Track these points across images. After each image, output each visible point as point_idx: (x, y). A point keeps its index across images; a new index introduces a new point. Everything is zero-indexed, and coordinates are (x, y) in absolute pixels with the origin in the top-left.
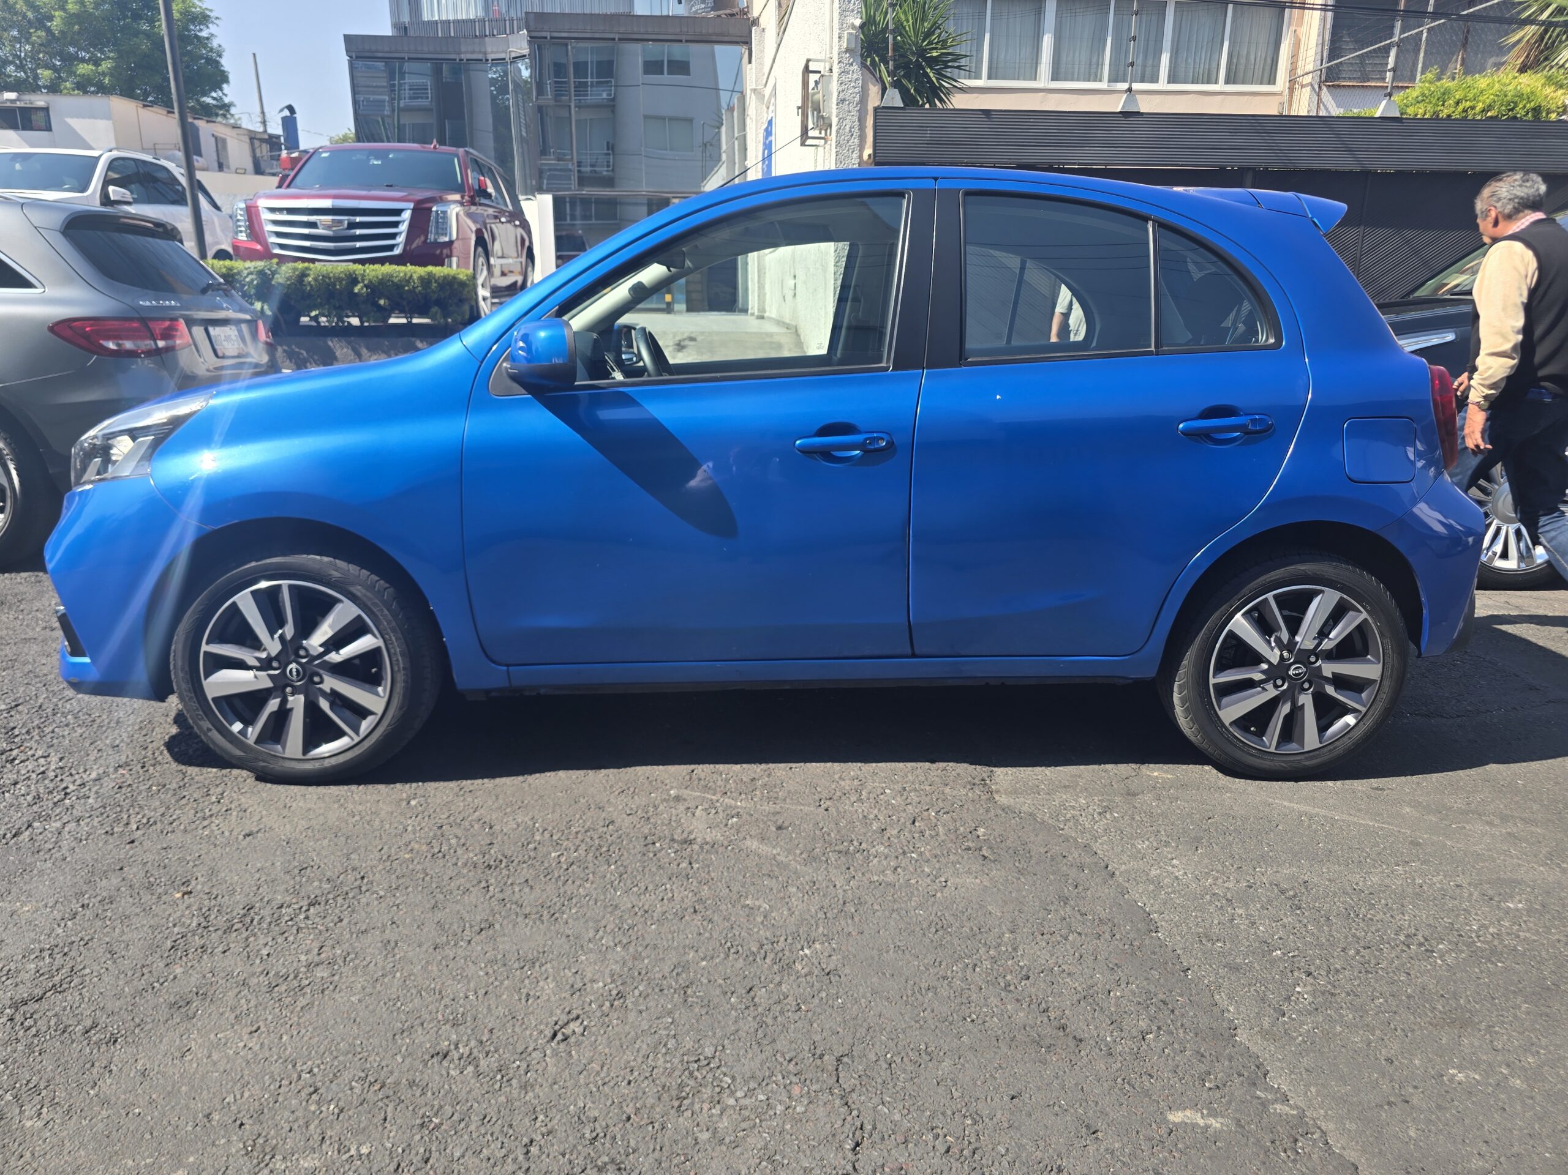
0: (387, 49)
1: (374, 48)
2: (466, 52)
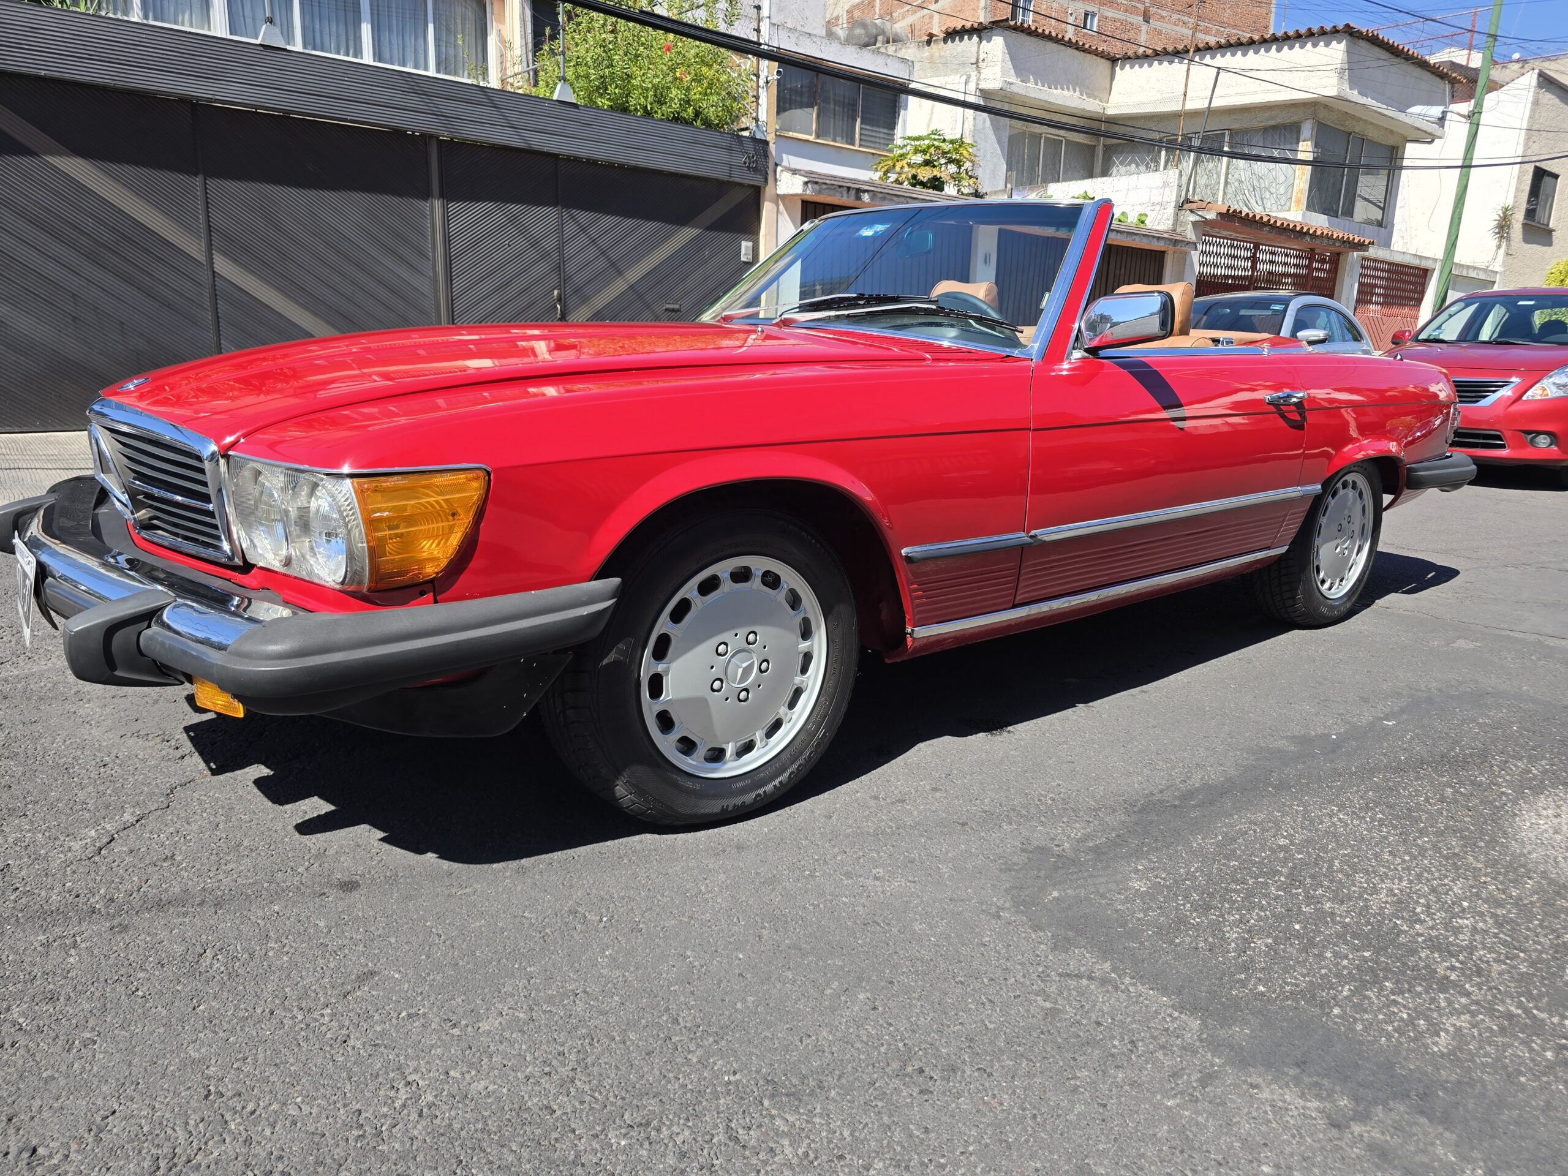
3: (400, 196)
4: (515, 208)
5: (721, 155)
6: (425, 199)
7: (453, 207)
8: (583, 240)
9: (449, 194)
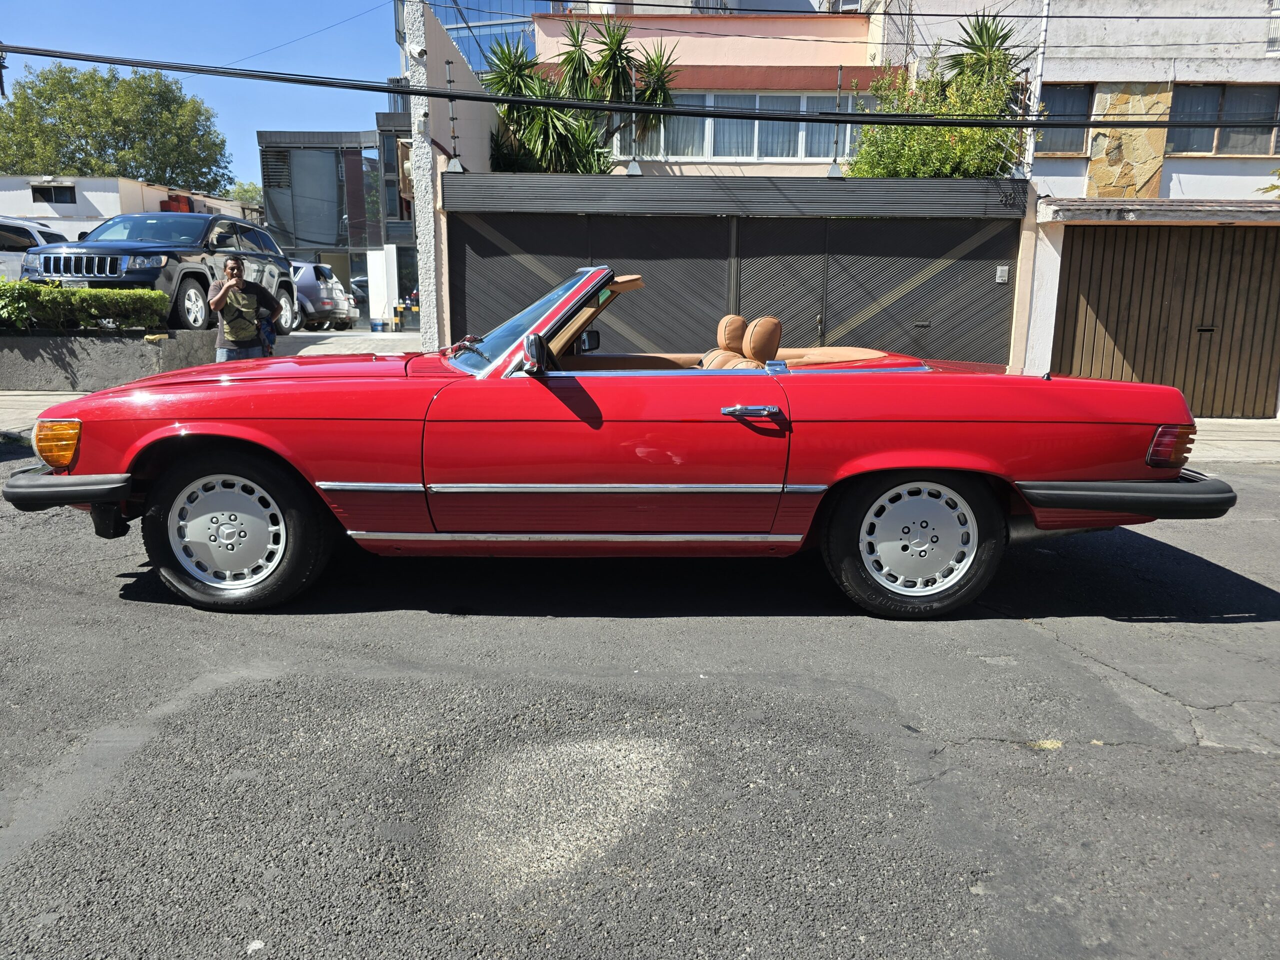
0: (288, 141)
1: (278, 140)
2: (346, 142)
3: (709, 258)
4: (790, 259)
5: (978, 198)
6: (725, 259)
7: (745, 262)
8: (844, 276)
9: (742, 254)
